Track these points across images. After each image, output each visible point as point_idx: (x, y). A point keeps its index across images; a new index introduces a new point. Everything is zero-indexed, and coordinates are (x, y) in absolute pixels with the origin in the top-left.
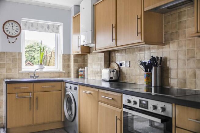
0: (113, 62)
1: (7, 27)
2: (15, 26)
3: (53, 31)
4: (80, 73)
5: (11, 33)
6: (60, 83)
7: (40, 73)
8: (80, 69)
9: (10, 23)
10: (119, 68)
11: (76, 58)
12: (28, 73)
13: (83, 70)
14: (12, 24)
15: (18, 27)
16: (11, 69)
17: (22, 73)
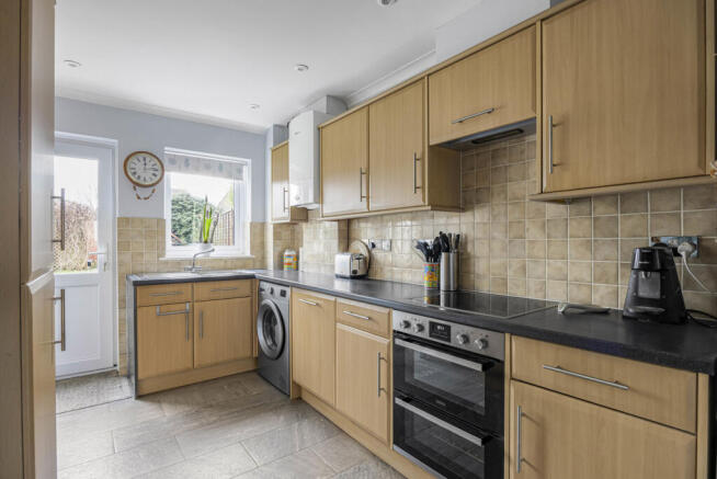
0: (355, 239)
1: (133, 166)
2: (151, 162)
3: (230, 176)
4: (286, 260)
5: (142, 179)
6: (248, 282)
7: (203, 262)
8: (286, 253)
9: (141, 157)
10: (369, 252)
11: (279, 230)
12: (178, 264)
13: (293, 253)
14: (145, 159)
15: (158, 166)
16: (142, 254)
17: (166, 262)
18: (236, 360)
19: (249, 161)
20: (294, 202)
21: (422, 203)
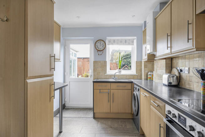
0: (174, 67)
1: (97, 45)
2: (102, 42)
3: (129, 44)
4: (149, 76)
5: (99, 48)
7: (119, 76)
8: (149, 73)
9: (99, 41)
11: (146, 64)
12: (110, 76)
13: (152, 73)
14: (100, 42)
15: (104, 44)
16: (100, 73)
17: (107, 75)
18: (125, 113)
19: (136, 37)
20: (148, 52)
21: (193, 48)
